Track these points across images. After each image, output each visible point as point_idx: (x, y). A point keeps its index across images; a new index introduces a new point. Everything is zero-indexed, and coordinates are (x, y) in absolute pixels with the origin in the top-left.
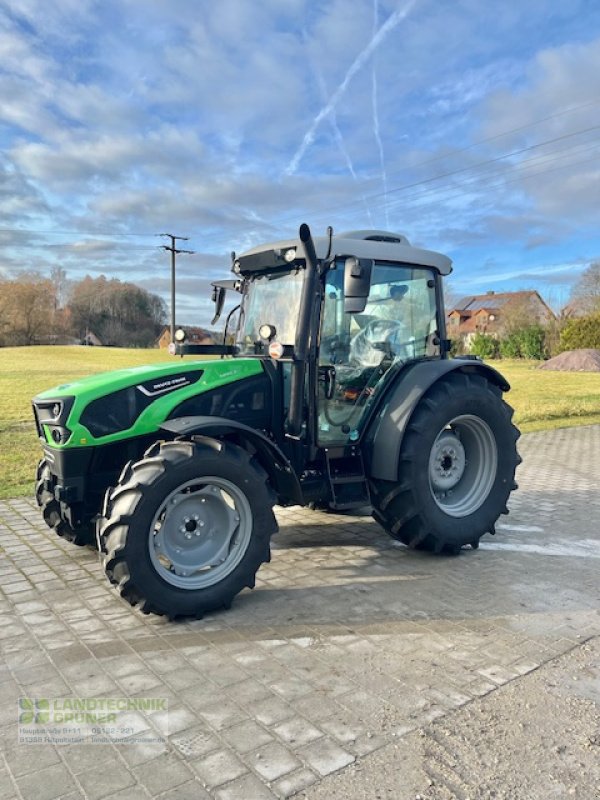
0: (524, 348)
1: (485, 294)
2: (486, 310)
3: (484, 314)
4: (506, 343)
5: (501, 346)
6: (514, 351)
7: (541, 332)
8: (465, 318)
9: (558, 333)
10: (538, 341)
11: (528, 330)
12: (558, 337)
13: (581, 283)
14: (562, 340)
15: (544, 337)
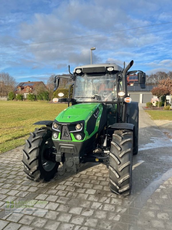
0: (44, 97)
1: (28, 82)
2: (29, 86)
3: (28, 87)
4: (38, 96)
5: (37, 97)
6: (41, 98)
7: (48, 93)
8: (22, 88)
9: (52, 93)
10: (47, 96)
11: (44, 93)
12: (52, 94)
13: (49, 80)
14: (53, 95)
15: (49, 95)
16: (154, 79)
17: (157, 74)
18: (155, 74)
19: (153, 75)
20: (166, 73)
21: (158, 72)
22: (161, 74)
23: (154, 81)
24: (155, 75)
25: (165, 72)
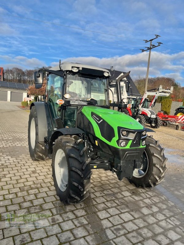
16: (11, 75)
17: (14, 70)
18: (11, 69)
19: (8, 70)
20: (23, 71)
21: (15, 68)
22: (17, 70)
23: (10, 77)
24: (11, 71)
25: (22, 69)
